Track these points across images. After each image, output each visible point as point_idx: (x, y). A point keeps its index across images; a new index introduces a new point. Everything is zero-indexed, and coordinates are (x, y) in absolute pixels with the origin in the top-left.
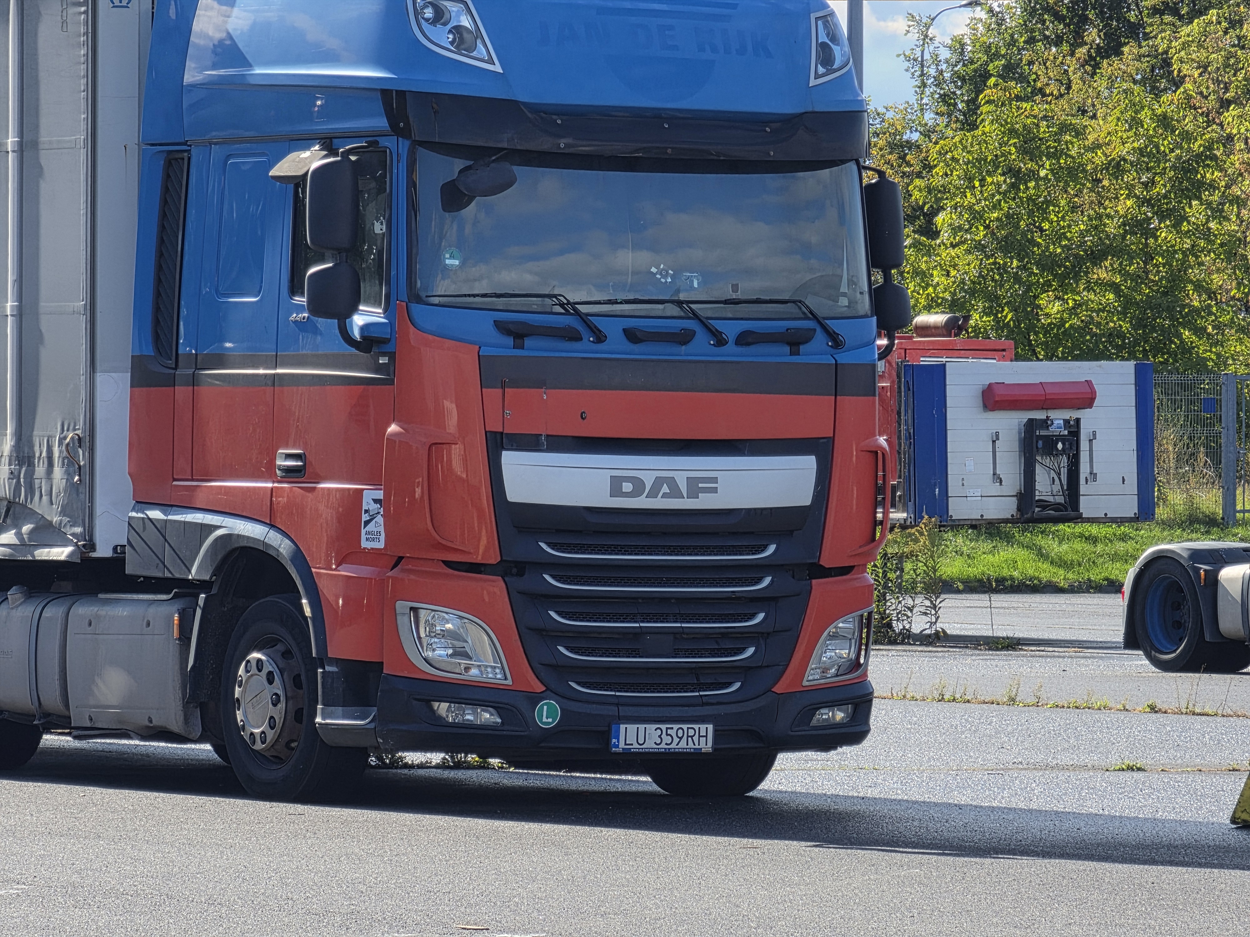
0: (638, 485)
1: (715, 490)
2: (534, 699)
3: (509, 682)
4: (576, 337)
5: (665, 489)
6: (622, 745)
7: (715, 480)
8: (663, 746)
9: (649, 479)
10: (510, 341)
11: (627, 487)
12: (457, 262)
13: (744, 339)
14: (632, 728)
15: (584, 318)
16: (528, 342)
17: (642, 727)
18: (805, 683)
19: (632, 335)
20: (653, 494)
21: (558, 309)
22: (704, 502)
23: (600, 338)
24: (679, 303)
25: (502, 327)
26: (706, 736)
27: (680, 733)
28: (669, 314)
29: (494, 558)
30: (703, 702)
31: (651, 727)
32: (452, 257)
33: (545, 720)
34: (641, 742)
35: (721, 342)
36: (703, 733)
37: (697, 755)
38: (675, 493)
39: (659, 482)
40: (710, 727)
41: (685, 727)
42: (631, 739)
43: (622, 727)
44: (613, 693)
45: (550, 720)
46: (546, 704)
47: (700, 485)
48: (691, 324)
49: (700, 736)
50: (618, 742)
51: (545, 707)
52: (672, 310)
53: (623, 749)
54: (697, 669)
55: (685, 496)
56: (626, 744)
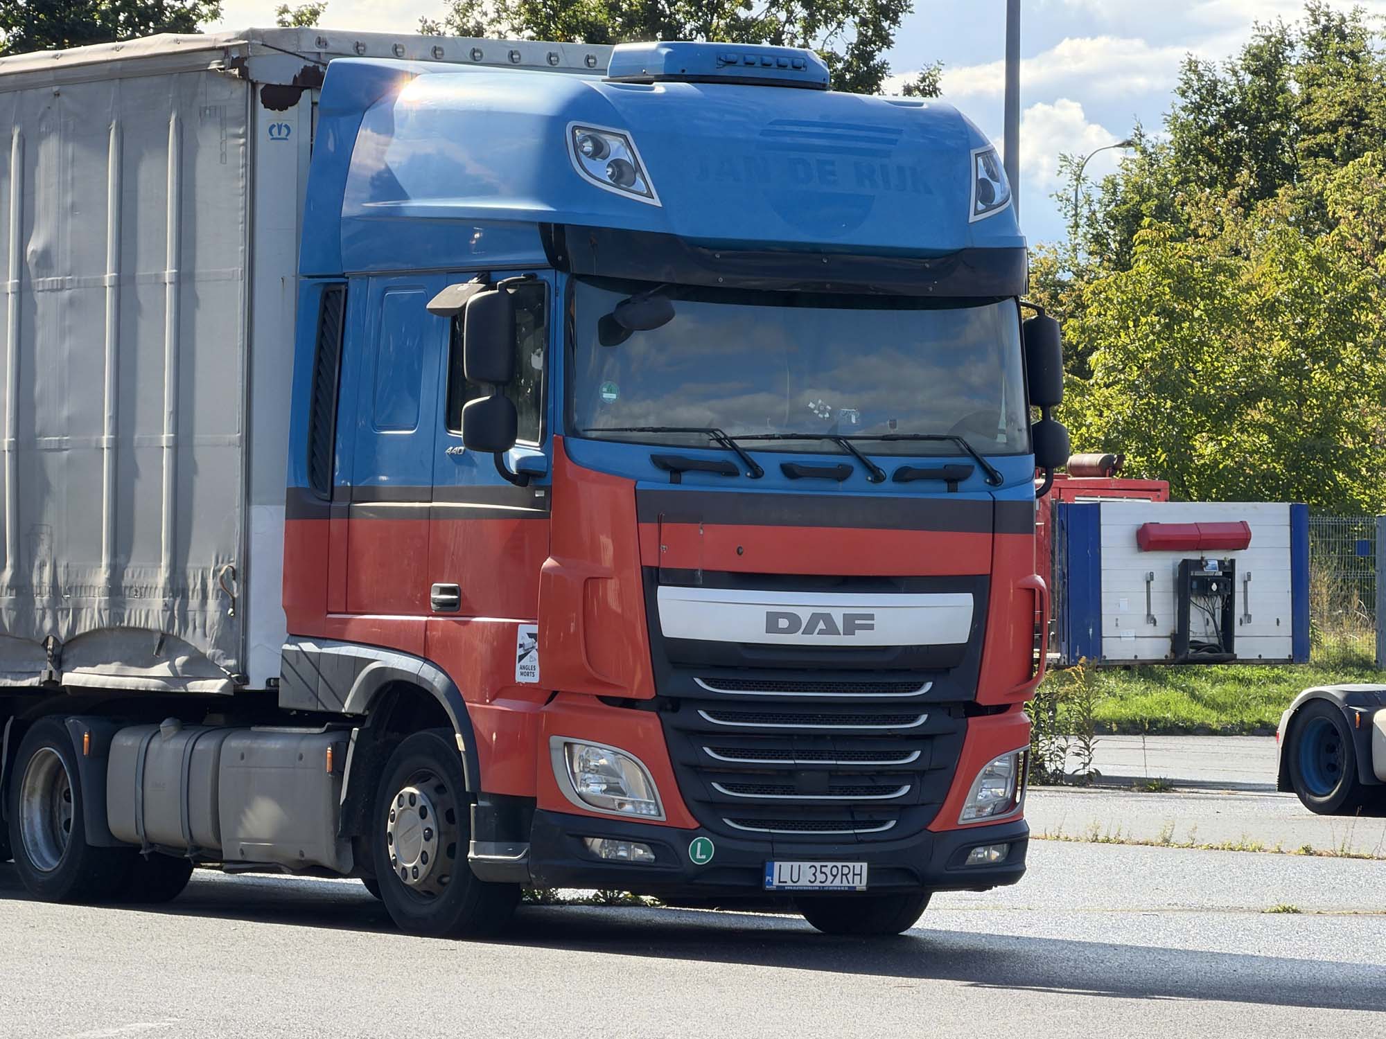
0: (795, 622)
1: (871, 627)
2: (688, 836)
3: (663, 818)
4: (732, 472)
5: (821, 625)
6: (776, 883)
7: (871, 617)
8: (817, 884)
9: (805, 616)
10: (666, 476)
11: (783, 623)
12: (614, 396)
13: (902, 476)
14: (786, 865)
15: (740, 453)
16: (685, 477)
17: (796, 864)
18: (961, 822)
19: (789, 471)
20: (809, 631)
21: (715, 444)
22: (861, 639)
23: (757, 473)
24: (837, 439)
25: (659, 462)
26: (861, 875)
27: (835, 870)
28: (826, 449)
29: (649, 694)
30: (858, 840)
31: (806, 865)
32: (610, 391)
33: (698, 856)
34: (795, 879)
35: (877, 477)
36: (858, 871)
37: (852, 891)
38: (831, 629)
39: (815, 618)
40: (865, 865)
41: (839, 864)
42: (785, 877)
43: (777, 864)
44: (767, 830)
45: (704, 857)
46: (699, 841)
47: (857, 622)
48: (848, 460)
49: (854, 874)
50: (772, 879)
51: (699, 844)
52: (829, 446)
53: (777, 886)
54: (851, 807)
55: (841, 632)
56: (780, 882)
